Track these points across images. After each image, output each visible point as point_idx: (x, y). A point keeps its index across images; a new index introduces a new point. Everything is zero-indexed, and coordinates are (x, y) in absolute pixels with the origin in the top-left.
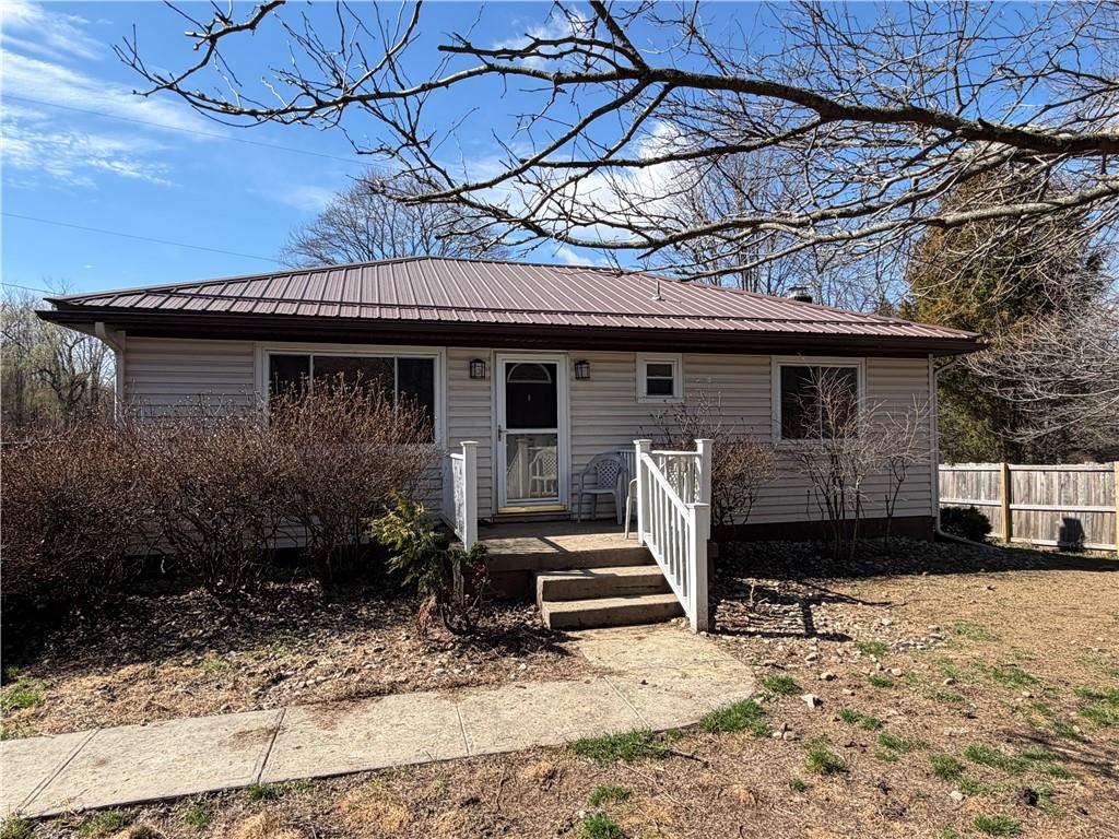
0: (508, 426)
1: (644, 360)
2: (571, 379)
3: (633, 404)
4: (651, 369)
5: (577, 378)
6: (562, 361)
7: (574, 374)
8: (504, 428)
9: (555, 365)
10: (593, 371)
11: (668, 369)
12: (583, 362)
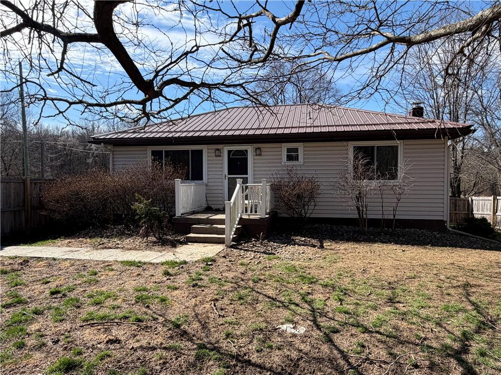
0: (229, 174)
1: (285, 146)
2: (254, 155)
3: (280, 165)
4: (289, 150)
5: (256, 155)
6: (250, 149)
7: (255, 153)
8: (227, 175)
9: (247, 150)
10: (263, 152)
11: (296, 150)
12: (258, 148)
